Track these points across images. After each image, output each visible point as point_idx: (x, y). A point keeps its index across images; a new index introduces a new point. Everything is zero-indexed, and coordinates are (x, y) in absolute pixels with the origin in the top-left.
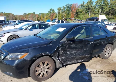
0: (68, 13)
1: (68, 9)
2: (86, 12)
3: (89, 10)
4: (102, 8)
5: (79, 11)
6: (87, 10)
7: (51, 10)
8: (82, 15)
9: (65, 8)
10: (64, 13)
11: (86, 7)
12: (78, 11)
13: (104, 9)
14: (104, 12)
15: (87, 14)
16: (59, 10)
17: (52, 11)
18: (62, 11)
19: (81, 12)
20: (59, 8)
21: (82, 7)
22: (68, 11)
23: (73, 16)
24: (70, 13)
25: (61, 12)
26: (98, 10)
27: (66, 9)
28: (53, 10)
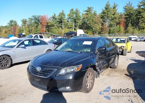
0: (37, 26)
1: (36, 22)
2: (59, 26)
3: (61, 24)
4: (75, 22)
5: (51, 24)
6: (59, 24)
7: (11, 21)
8: (55, 29)
9: (32, 20)
10: (31, 26)
11: (58, 20)
12: (49, 24)
13: (78, 23)
14: (77, 26)
15: (61, 28)
16: (24, 22)
17: (13, 23)
18: (28, 23)
19: (53, 26)
20: (24, 19)
21: (54, 20)
22: (36, 24)
23: (44, 30)
24: (40, 27)
25: (27, 25)
26: (72, 24)
27: (34, 21)
28: (15, 22)
